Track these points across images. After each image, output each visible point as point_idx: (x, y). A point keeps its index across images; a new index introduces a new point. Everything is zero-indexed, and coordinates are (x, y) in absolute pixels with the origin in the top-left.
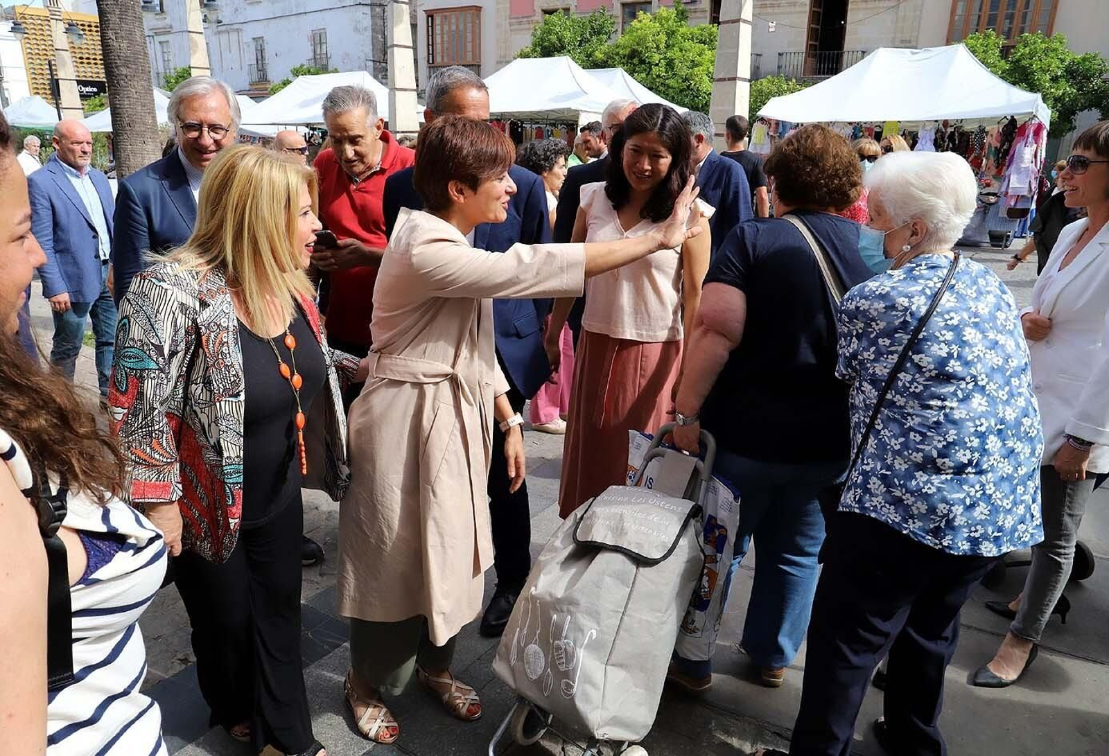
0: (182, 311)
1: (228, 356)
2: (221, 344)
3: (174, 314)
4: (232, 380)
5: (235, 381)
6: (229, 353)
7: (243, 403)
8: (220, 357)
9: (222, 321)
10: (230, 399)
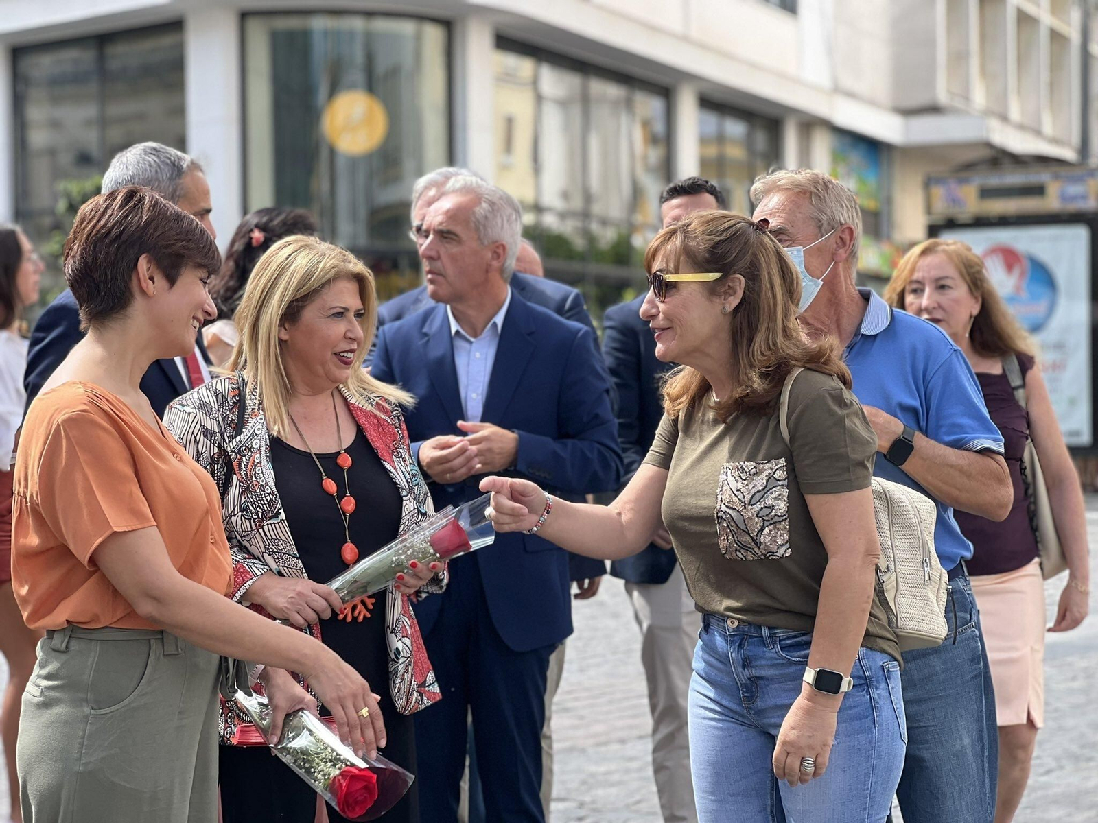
0: (206, 436)
1: (261, 475)
2: (254, 466)
3: (195, 437)
4: (269, 499)
5: (271, 499)
6: (262, 472)
7: (285, 521)
8: (254, 479)
9: (253, 444)
10: (272, 521)
